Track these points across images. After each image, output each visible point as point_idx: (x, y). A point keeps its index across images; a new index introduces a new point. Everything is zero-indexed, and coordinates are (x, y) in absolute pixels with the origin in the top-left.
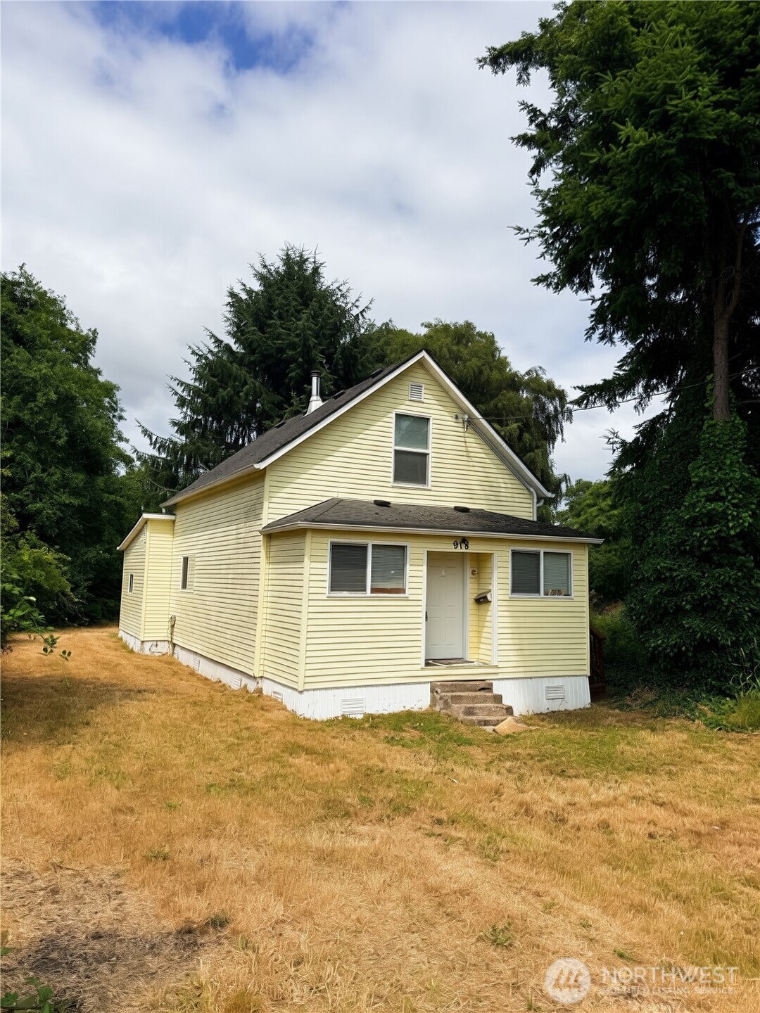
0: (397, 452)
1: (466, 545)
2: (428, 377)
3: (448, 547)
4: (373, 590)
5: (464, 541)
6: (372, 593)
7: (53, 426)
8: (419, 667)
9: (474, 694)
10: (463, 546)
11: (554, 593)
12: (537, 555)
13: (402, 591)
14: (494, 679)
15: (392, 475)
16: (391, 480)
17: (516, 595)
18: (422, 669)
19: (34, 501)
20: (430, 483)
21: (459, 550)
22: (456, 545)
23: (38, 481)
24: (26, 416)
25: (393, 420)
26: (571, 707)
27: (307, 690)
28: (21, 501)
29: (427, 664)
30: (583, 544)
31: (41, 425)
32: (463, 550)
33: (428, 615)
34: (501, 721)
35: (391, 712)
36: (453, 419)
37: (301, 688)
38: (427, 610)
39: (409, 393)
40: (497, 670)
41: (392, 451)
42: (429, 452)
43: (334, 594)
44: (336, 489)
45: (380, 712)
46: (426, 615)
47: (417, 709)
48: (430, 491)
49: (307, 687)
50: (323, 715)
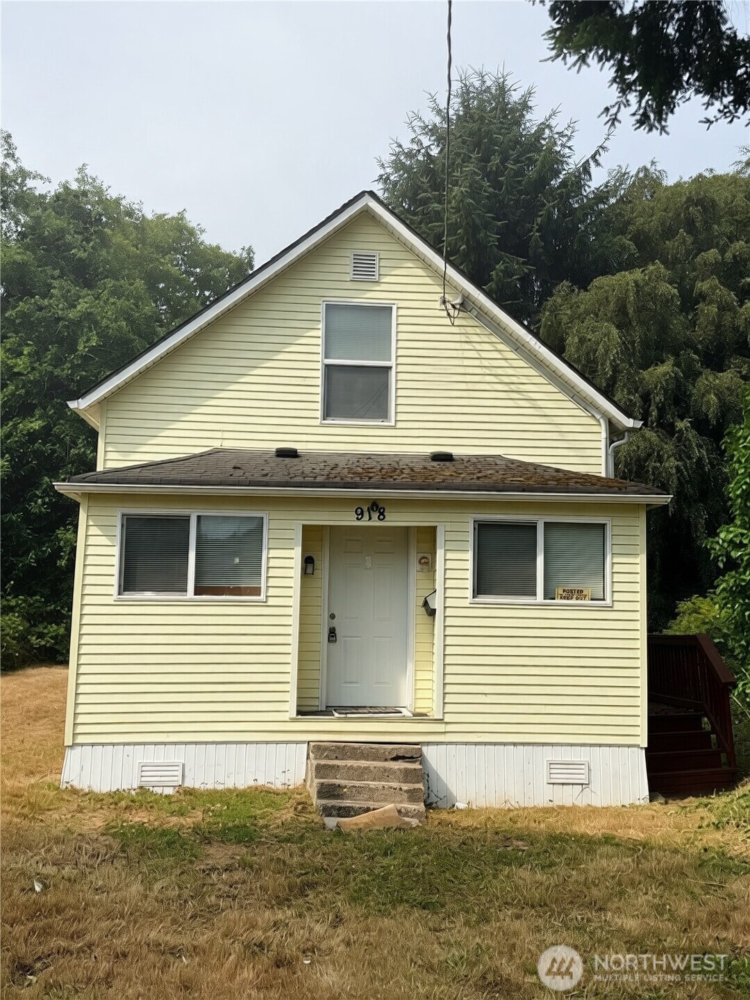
0: (326, 366)
1: (382, 514)
2: (386, 239)
3: (344, 518)
4: (198, 591)
5: (376, 507)
6: (195, 594)
8: (286, 717)
9: (386, 764)
10: (375, 515)
11: (568, 595)
12: (532, 527)
13: (257, 591)
14: (428, 743)
15: (319, 407)
16: (319, 414)
17: (482, 599)
18: (293, 720)
20: (393, 417)
21: (364, 522)
22: (360, 514)
25: (322, 317)
27: (82, 745)
29: (299, 713)
30: (632, 508)
32: (375, 523)
33: (337, 632)
34: (368, 810)
35: (231, 786)
36: (438, 305)
37: (68, 742)
38: (335, 623)
39: (350, 269)
40: (441, 728)
41: (319, 366)
42: (392, 363)
43: (127, 596)
44: (218, 435)
45: (210, 786)
46: (332, 633)
47: (278, 785)
48: (394, 428)
49: (80, 740)
50: (103, 786)
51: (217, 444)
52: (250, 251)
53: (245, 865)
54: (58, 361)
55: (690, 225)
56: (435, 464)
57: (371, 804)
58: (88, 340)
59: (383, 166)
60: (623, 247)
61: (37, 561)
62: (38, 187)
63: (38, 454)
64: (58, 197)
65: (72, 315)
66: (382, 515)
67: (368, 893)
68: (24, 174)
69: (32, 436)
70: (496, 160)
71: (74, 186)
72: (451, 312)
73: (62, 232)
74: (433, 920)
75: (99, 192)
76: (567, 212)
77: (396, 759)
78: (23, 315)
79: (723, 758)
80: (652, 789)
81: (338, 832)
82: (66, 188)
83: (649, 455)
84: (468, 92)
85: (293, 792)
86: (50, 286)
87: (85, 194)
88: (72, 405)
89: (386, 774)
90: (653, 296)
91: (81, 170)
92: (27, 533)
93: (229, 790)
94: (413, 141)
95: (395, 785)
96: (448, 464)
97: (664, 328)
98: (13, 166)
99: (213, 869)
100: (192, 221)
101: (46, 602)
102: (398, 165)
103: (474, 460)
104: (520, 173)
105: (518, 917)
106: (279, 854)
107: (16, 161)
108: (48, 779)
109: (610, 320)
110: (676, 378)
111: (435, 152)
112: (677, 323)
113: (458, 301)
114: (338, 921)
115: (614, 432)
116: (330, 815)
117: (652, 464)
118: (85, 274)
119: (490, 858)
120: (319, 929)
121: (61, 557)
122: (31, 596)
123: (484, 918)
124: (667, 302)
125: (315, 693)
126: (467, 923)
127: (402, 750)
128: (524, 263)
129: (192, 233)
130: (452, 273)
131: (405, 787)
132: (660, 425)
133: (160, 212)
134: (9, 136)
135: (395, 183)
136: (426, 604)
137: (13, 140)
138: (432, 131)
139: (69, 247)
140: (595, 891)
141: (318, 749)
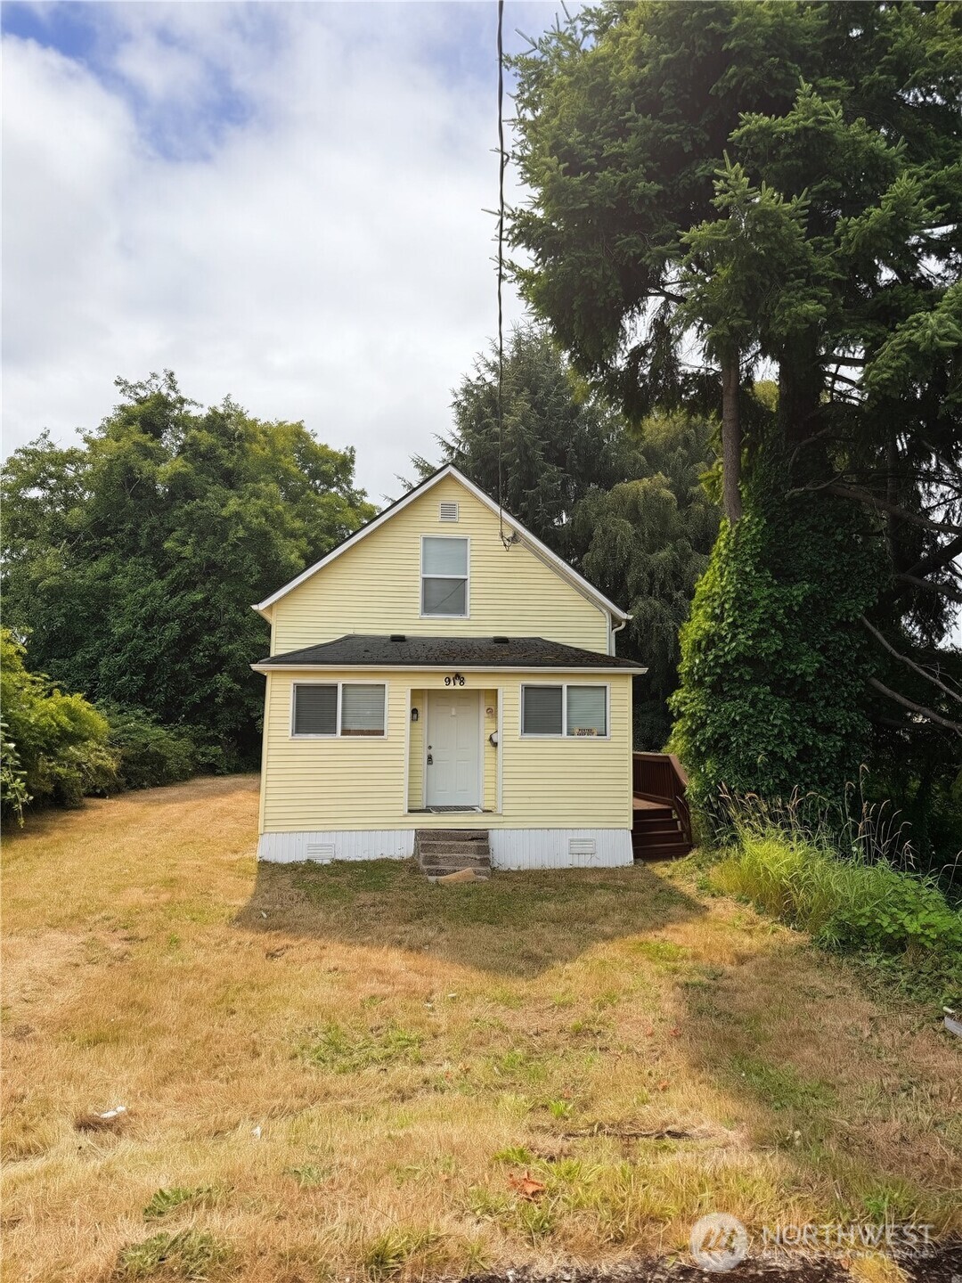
0: (424, 579)
2: (463, 493)
3: (440, 684)
4: (345, 732)
5: (459, 677)
6: (342, 734)
7: (247, 562)
8: (401, 813)
9: (466, 843)
10: (458, 682)
11: (582, 732)
12: (560, 689)
13: (381, 733)
14: (493, 830)
15: (419, 606)
16: (419, 611)
17: (528, 736)
18: (405, 816)
19: (230, 643)
20: (469, 612)
21: (451, 686)
22: (448, 681)
23: (232, 623)
24: (217, 557)
25: (421, 546)
26: (601, 864)
28: (215, 643)
29: (410, 811)
30: (624, 675)
31: (234, 564)
32: (458, 687)
33: (434, 758)
34: (455, 871)
35: (366, 858)
36: (498, 537)
37: (261, 830)
38: (431, 752)
39: (439, 514)
40: (501, 819)
41: (420, 579)
42: (467, 577)
43: (298, 736)
44: (352, 626)
45: (352, 859)
46: (430, 758)
47: (396, 857)
48: (469, 620)
49: (268, 830)
50: (285, 859)
51: (351, 632)
52: (352, 450)
53: (382, 903)
54: (214, 549)
55: (686, 443)
56: (496, 645)
57: (457, 868)
58: (237, 532)
59: (456, 395)
60: (636, 460)
61: (201, 698)
62: (194, 412)
63: (200, 618)
64: (208, 418)
65: (224, 513)
66: (462, 682)
67: (458, 916)
68: (182, 401)
69: (195, 606)
70: (541, 393)
71: (221, 410)
72: (507, 543)
73: (212, 449)
74: (495, 929)
75: (241, 415)
76: (595, 432)
77: (472, 839)
78: (188, 514)
79: (685, 836)
80: (636, 856)
81: (437, 884)
82: (215, 413)
83: (653, 618)
84: (520, 338)
85: (407, 861)
86: (206, 491)
87: (229, 416)
88: (254, 607)
89: (464, 849)
90: (658, 498)
91: (227, 399)
92: (192, 677)
93: (364, 861)
94: (478, 378)
95: (472, 855)
96: (505, 645)
97: (665, 521)
98: (173, 395)
99: (364, 905)
100: (307, 429)
101: (207, 730)
102: (466, 392)
103: (522, 642)
104: (559, 404)
105: (544, 927)
106: (402, 896)
107: (177, 392)
108: (247, 855)
109: (626, 517)
110: (674, 561)
111: (495, 384)
112: (675, 518)
113: (511, 535)
114: (441, 930)
115: (615, 621)
116: (431, 875)
117: (655, 624)
118: (230, 479)
119: (530, 898)
120: (431, 934)
121: (218, 696)
122: (196, 724)
123: (525, 927)
124: (668, 502)
125: (419, 798)
126: (515, 930)
127: (475, 834)
128: (562, 472)
129: (307, 437)
130: (506, 516)
131: (478, 857)
132: (663, 596)
133: (281, 420)
134: (172, 374)
135: (465, 409)
136: (491, 739)
137: (176, 377)
138: (493, 368)
139: (219, 458)
140: (589, 913)
141: (421, 834)
